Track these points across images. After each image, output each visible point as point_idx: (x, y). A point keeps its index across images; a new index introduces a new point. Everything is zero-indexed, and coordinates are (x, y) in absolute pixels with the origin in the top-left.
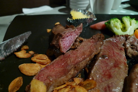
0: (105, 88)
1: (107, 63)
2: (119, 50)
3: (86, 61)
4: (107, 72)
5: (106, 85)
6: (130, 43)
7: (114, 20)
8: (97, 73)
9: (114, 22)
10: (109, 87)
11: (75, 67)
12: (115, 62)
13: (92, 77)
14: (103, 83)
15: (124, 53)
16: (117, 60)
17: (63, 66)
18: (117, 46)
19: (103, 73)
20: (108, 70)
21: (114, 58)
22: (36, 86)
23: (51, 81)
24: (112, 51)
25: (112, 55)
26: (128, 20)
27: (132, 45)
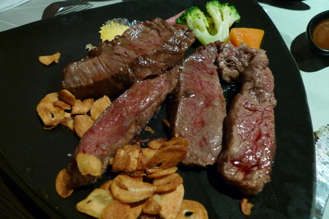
0: (200, 143)
1: (195, 104)
2: (209, 75)
3: (153, 108)
4: (198, 118)
5: (200, 138)
6: (225, 58)
7: (192, 14)
8: (184, 124)
9: (193, 19)
10: (204, 139)
11: (136, 121)
12: (205, 98)
13: (178, 132)
14: (196, 136)
15: (218, 79)
16: (209, 95)
17: (117, 122)
18: (206, 68)
19: (193, 122)
20: (198, 115)
21: (203, 92)
22: (85, 163)
23: (104, 150)
24: (198, 81)
25: (200, 88)
26: (217, 8)
27: (228, 61)
